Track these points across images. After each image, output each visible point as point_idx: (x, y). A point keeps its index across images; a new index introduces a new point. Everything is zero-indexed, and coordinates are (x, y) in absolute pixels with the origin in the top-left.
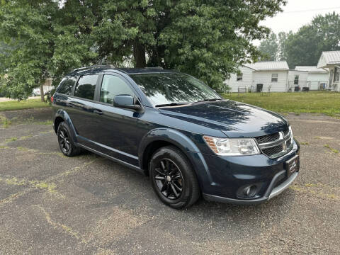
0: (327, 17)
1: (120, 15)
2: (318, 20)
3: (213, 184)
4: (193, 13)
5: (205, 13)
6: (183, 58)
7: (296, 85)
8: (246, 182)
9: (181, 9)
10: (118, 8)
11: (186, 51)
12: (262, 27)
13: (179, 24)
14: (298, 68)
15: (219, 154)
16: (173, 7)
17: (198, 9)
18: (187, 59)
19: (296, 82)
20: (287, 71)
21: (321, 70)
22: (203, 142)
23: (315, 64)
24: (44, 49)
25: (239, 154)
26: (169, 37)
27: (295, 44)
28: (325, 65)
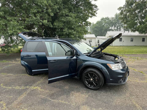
0: (106, 18)
1: (38, 15)
2: (102, 19)
3: (111, 80)
4: (67, 16)
5: (73, 16)
6: (65, 33)
7: (98, 44)
8: (121, 78)
9: (63, 14)
10: (37, 11)
11: (66, 30)
12: (88, 22)
13: (62, 19)
14: (98, 37)
15: (113, 69)
16: (59, 12)
17: (69, 14)
18: (66, 34)
19: (98, 42)
20: (95, 38)
21: (107, 38)
22: (107, 66)
23: (105, 36)
24: (3, 27)
25: (118, 69)
26: (58, 25)
27: (95, 27)
28: (109, 36)
